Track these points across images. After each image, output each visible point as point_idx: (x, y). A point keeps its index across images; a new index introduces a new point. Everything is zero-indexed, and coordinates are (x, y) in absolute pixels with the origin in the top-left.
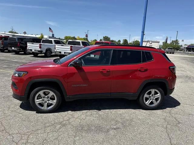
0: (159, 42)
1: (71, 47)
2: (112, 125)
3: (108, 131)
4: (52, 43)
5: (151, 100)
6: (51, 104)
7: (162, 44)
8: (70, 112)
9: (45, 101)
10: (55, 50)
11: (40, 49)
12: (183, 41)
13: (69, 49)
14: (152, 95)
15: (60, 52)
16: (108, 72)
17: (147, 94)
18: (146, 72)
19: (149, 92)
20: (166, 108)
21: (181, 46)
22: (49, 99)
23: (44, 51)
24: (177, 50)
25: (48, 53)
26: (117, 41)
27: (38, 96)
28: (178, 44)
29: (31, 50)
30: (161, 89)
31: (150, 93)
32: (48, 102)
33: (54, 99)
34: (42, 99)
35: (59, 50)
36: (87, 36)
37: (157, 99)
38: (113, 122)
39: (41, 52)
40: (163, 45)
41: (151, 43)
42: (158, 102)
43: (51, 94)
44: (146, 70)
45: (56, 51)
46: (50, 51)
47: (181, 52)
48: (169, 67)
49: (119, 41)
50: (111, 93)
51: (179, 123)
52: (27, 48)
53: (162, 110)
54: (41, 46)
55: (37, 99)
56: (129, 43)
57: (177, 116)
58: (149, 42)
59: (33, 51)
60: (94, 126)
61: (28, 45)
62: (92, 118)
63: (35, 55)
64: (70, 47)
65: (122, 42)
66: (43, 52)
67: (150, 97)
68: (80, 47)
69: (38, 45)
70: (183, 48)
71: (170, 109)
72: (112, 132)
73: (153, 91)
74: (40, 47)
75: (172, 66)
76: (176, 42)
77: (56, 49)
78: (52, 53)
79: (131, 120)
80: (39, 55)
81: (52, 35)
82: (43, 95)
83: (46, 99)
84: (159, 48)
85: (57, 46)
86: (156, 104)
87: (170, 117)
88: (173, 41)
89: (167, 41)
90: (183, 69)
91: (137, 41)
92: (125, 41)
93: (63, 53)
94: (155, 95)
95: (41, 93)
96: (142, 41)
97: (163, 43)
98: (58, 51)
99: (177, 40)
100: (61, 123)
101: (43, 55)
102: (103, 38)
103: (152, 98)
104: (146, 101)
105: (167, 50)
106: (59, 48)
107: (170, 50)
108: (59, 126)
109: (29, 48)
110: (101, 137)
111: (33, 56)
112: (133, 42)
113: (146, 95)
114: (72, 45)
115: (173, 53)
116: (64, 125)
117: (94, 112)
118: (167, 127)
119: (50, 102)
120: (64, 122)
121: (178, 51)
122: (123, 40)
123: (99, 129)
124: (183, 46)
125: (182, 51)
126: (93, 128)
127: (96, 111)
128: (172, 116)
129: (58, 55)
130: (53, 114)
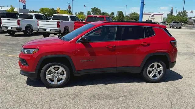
0: (163, 14)
1: (59, 23)
2: (120, 94)
3: (117, 98)
4: (33, 19)
5: (154, 73)
6: (61, 79)
7: (166, 17)
8: (78, 86)
9: (55, 76)
10: (38, 27)
11: (18, 26)
12: (192, 12)
13: (56, 25)
14: (155, 69)
15: (45, 30)
16: (113, 47)
17: (150, 67)
18: (148, 46)
19: (152, 65)
20: (169, 81)
21: (190, 18)
22: (59, 74)
23: (24, 29)
24: (185, 23)
25: (28, 32)
26: (110, 14)
27: (49, 72)
28: (187, 15)
29: (7, 27)
30: (163, 62)
31: (152, 67)
32: (58, 77)
33: (64, 74)
34: (52, 74)
35: (42, 26)
36: (69, 7)
37: (159, 72)
38: (120, 92)
39: (19, 30)
40: (168, 17)
41: (153, 16)
42: (161, 74)
43: (61, 69)
44: (149, 45)
45: (40, 28)
46: (30, 28)
47: (190, 26)
48: (170, 41)
49: (113, 13)
50: (116, 67)
51: (180, 91)
52: (2, 25)
53: (164, 83)
54: (20, 22)
55: (48, 75)
56: (125, 16)
57: (178, 86)
58: (151, 14)
59: (10, 28)
60: (105, 95)
61: (2, 22)
62: (101, 90)
63: (11, 33)
64: (57, 22)
65: (116, 15)
66: (22, 30)
67: (153, 70)
68: (69, 22)
69: (16, 21)
70: (193, 21)
71: (172, 81)
72: (121, 99)
73: (156, 64)
74: (19, 24)
75: (172, 41)
76: (184, 13)
77: (39, 25)
78: (32, 30)
79: (137, 90)
80: (16, 33)
81: (24, 7)
82: (53, 71)
83: (56, 75)
84: (163, 21)
85: (41, 22)
86: (159, 76)
87: (172, 87)
88: (180, 12)
89: (172, 13)
90: (189, 46)
91: (135, 14)
92: (121, 14)
93: (48, 31)
94: (157, 68)
95: (52, 68)
96: (142, 13)
97: (168, 15)
98: (41, 28)
99: (184, 12)
100: (74, 94)
101: (22, 33)
102: (91, 10)
103: (155, 71)
104: (150, 74)
105: (172, 24)
106: (43, 25)
107: (176, 24)
108: (73, 96)
109: (4, 26)
110: (112, 102)
111: (9, 35)
112: (130, 14)
113: (149, 69)
114: (59, 21)
115: (180, 28)
116: (77, 96)
117: (101, 86)
118: (168, 94)
119: (60, 77)
120: (76, 93)
121: (187, 25)
122: (118, 12)
123: (109, 97)
124: (192, 18)
125: (191, 24)
126: (104, 96)
127: (103, 85)
128: (174, 87)
129: (41, 33)
130: (63, 88)
